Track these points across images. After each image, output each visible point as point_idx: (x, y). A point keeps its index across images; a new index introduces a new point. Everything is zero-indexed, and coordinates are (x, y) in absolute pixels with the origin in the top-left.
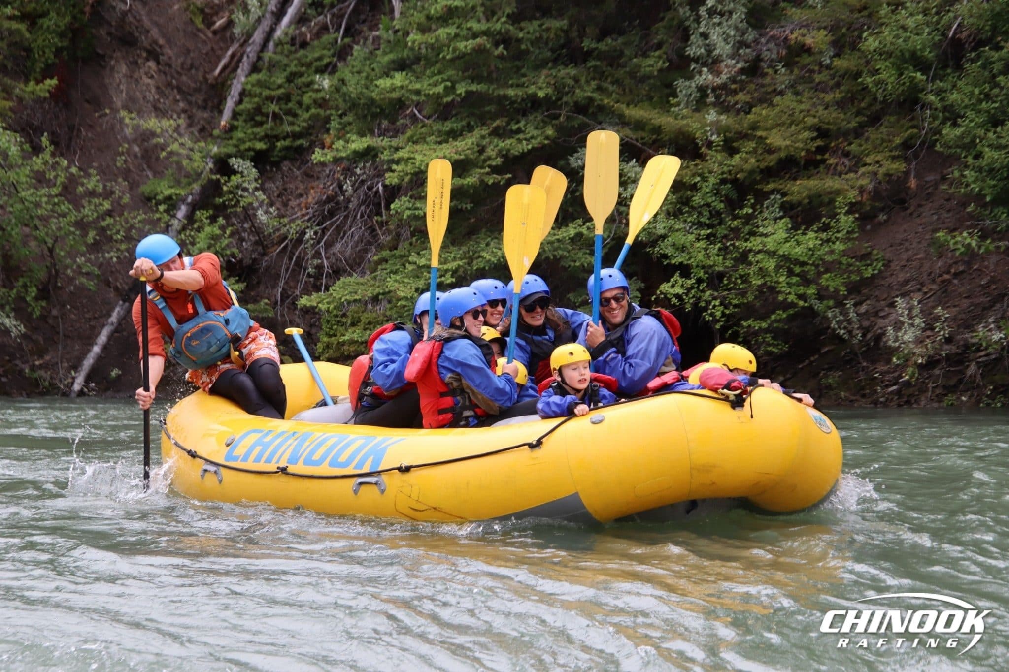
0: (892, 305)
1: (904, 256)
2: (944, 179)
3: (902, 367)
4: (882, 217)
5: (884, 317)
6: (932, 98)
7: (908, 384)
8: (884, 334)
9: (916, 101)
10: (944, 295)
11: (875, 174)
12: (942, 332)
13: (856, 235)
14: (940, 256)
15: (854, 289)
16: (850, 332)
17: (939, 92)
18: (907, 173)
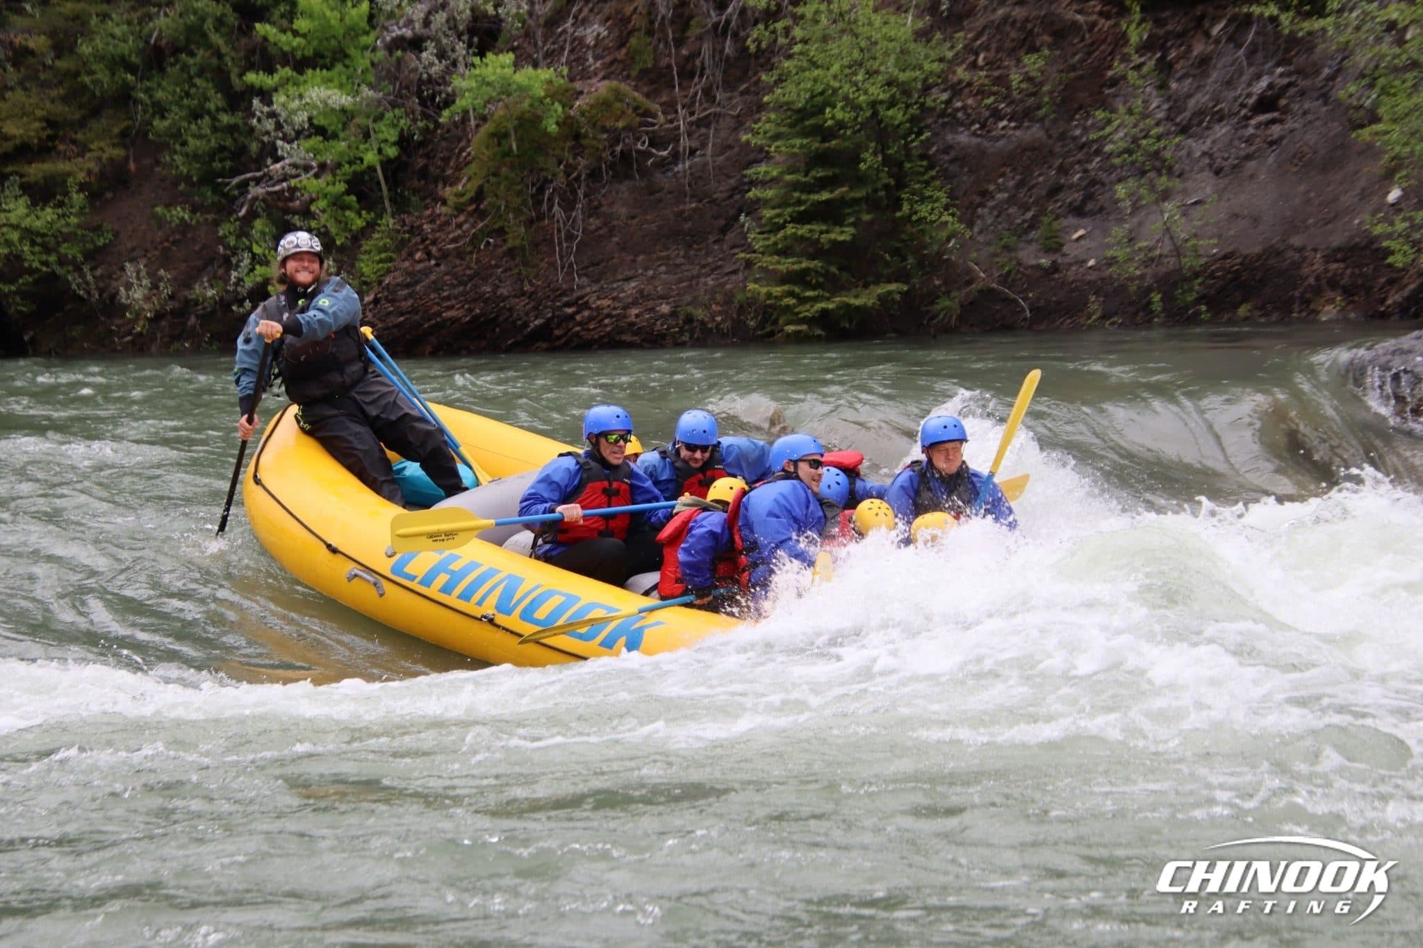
0: (123, 269)
1: (130, 228)
2: (158, 163)
3: (135, 321)
4: (109, 195)
5: (116, 280)
6: (142, 95)
7: (141, 334)
8: (117, 292)
9: (129, 97)
10: (166, 259)
11: (100, 159)
12: (166, 290)
13: (87, 210)
14: (160, 227)
15: (89, 256)
16: (89, 293)
17: (148, 91)
18: (127, 158)
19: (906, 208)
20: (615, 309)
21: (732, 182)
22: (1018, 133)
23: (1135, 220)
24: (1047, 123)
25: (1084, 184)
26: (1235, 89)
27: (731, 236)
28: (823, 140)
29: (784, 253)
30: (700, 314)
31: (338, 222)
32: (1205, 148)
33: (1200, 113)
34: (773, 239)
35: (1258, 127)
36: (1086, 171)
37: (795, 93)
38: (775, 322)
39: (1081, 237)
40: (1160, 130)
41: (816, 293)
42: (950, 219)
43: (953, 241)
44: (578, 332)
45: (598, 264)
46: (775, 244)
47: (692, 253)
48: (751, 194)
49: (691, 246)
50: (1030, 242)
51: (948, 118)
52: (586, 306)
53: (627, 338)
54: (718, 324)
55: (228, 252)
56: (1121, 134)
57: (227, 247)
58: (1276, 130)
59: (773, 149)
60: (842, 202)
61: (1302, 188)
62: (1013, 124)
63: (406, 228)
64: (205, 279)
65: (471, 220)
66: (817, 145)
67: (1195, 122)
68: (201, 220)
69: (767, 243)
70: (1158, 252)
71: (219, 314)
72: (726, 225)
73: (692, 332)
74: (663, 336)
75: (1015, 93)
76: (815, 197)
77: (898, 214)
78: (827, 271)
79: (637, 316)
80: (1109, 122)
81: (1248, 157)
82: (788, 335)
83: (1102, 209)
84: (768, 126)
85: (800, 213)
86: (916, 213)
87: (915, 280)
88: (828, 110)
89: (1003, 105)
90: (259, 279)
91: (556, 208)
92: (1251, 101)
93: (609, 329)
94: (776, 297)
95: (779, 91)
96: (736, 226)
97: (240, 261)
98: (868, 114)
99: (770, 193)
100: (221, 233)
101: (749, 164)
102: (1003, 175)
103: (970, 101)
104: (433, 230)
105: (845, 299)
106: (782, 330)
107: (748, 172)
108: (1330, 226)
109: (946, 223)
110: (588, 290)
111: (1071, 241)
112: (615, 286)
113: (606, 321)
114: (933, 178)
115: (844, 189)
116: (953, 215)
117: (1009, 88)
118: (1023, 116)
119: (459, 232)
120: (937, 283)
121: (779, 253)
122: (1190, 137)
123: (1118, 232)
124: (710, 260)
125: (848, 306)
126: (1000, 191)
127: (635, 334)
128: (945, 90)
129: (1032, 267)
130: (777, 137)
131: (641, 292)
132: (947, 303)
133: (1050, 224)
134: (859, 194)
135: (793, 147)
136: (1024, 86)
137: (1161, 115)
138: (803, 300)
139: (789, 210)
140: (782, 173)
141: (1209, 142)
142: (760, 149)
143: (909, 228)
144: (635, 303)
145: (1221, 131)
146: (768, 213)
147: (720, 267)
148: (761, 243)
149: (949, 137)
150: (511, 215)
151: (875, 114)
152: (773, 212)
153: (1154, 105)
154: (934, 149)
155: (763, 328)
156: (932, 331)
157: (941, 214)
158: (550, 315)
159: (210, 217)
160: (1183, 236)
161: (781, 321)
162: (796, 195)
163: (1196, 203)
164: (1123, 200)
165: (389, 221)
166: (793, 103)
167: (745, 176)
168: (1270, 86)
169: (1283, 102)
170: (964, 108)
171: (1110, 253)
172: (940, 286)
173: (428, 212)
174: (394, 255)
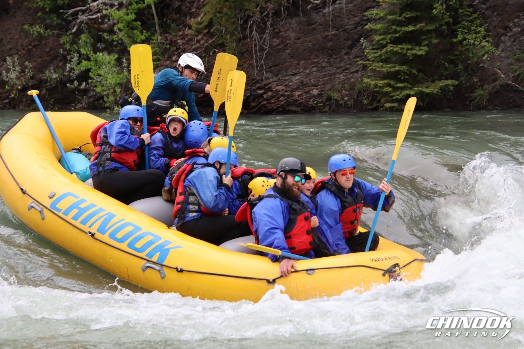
19: (460, 36)
20: (286, 91)
21: (357, 19)
27: (355, 51)
29: (386, 61)
30: (335, 95)
31: (129, 37)
34: (379, 53)
38: (379, 101)
41: (403, 85)
42: (486, 44)
43: (486, 56)
44: (264, 104)
45: (277, 65)
46: (381, 56)
47: (332, 60)
48: (367, 27)
49: (331, 56)
52: (270, 89)
53: (293, 108)
54: (346, 102)
55: (66, 53)
57: (65, 50)
60: (421, 32)
63: (168, 42)
64: (52, 68)
65: (205, 38)
68: (50, 33)
69: (376, 55)
71: (59, 89)
72: (352, 44)
73: (331, 105)
74: (314, 108)
76: (405, 29)
77: (455, 40)
78: (411, 72)
79: (299, 96)
82: (386, 110)
85: (396, 38)
86: (465, 39)
87: (462, 79)
90: (83, 69)
91: (254, 32)
93: (282, 103)
94: (380, 87)
96: (358, 45)
97: (72, 58)
99: (378, 26)
100: (61, 42)
101: (367, 9)
102: (518, 17)
104: (183, 44)
105: (420, 89)
106: (383, 106)
107: (367, 14)
109: (484, 46)
110: (271, 80)
112: (287, 78)
113: (281, 99)
114: (476, 19)
115: (422, 24)
116: (488, 42)
119: (198, 45)
120: (475, 80)
121: (382, 61)
124: (342, 64)
125: (422, 92)
126: (516, 26)
127: (297, 106)
131: (302, 82)
132: (481, 92)
134: (431, 27)
138: (396, 89)
139: (389, 36)
140: (386, 15)
143: (460, 48)
144: (298, 89)
146: (377, 38)
147: (348, 69)
148: (372, 55)
150: (228, 36)
152: (380, 37)
155: (372, 105)
156: (471, 108)
157: (481, 41)
158: (249, 94)
159: (56, 32)
161: (382, 101)
162: (394, 27)
165: (158, 38)
167: (364, 16)
172: (477, 82)
173: (181, 33)
174: (160, 57)
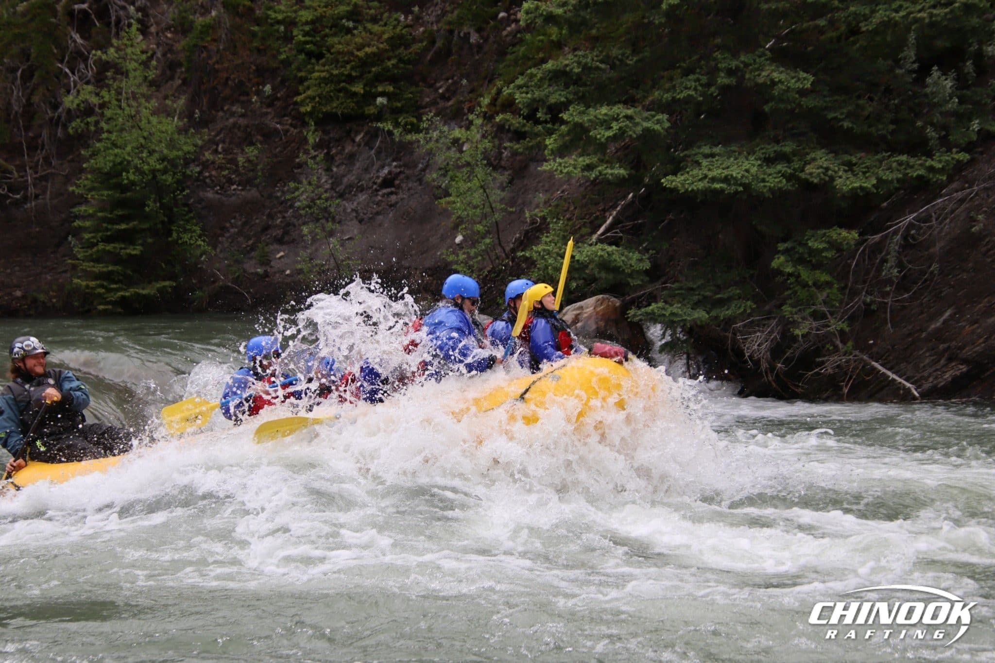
19: (175, 235)
21: (63, 216)
22: (243, 193)
23: (314, 248)
24: (260, 188)
25: (283, 225)
26: (370, 173)
27: (62, 249)
28: (123, 192)
29: (97, 260)
30: (42, 297)
32: (353, 207)
33: (350, 186)
34: (90, 252)
35: (383, 196)
36: (284, 217)
37: (103, 162)
38: (92, 303)
39: (282, 257)
40: (328, 195)
41: (117, 286)
42: (202, 243)
43: (204, 257)
46: (91, 255)
47: (37, 259)
48: (75, 224)
49: (36, 255)
50: (251, 258)
51: (201, 182)
54: (54, 304)
56: (304, 197)
58: (393, 198)
59: (89, 196)
60: (134, 231)
61: (408, 233)
62: (240, 188)
66: (118, 195)
67: (347, 191)
69: (86, 254)
70: (327, 267)
72: (59, 242)
73: (36, 308)
74: (17, 311)
75: (241, 169)
76: (118, 227)
78: (125, 273)
80: (297, 189)
81: (378, 213)
82: (99, 312)
83: (293, 241)
84: (86, 182)
85: (107, 236)
86: (181, 239)
87: (180, 280)
88: (124, 174)
89: (233, 176)
92: (379, 181)
94: (92, 288)
95: (92, 161)
96: (66, 243)
98: (150, 177)
99: (88, 224)
101: (74, 205)
102: (235, 218)
103: (214, 173)
105: (136, 290)
106: (96, 308)
107: (75, 210)
108: (424, 255)
109: (200, 245)
111: (276, 259)
114: (192, 218)
115: (135, 223)
116: (204, 241)
117: (237, 166)
118: (246, 183)
120: (194, 281)
121: (93, 261)
122: (344, 200)
123: (304, 254)
124: (48, 264)
125: (138, 295)
126: (232, 227)
128: (198, 165)
129: (252, 273)
130: (92, 189)
132: (201, 294)
133: (263, 248)
134: (146, 226)
135: (102, 195)
136: (246, 165)
137: (328, 186)
138: (109, 290)
139: (100, 234)
140: (96, 212)
141: (355, 204)
142: (81, 196)
143: (176, 247)
145: (362, 197)
146: (87, 236)
147: (55, 268)
148: (82, 254)
149: (201, 194)
151: (154, 177)
152: (89, 235)
153: (323, 180)
154: (192, 200)
155: (83, 307)
156: (192, 310)
157: (197, 240)
160: (341, 258)
161: (95, 303)
162: (105, 225)
163: (348, 239)
164: (306, 235)
166: (102, 169)
167: (71, 213)
168: (390, 173)
169: (397, 182)
170: (210, 176)
171: (299, 266)
172: (196, 283)
